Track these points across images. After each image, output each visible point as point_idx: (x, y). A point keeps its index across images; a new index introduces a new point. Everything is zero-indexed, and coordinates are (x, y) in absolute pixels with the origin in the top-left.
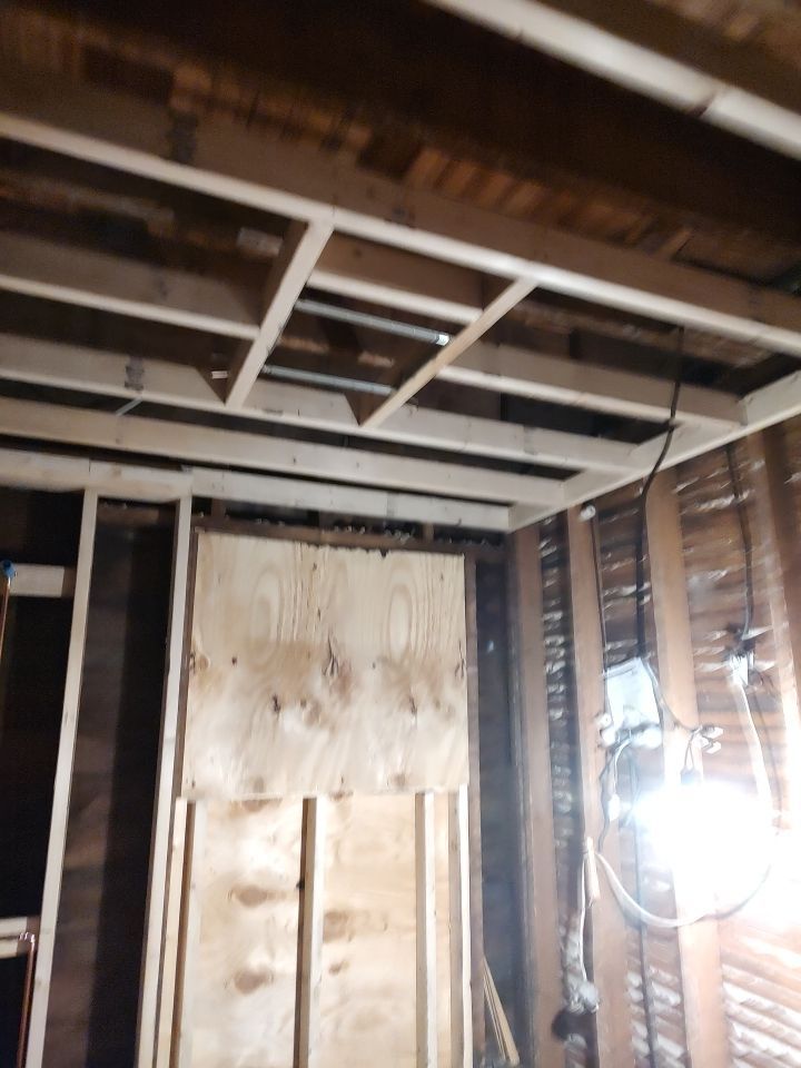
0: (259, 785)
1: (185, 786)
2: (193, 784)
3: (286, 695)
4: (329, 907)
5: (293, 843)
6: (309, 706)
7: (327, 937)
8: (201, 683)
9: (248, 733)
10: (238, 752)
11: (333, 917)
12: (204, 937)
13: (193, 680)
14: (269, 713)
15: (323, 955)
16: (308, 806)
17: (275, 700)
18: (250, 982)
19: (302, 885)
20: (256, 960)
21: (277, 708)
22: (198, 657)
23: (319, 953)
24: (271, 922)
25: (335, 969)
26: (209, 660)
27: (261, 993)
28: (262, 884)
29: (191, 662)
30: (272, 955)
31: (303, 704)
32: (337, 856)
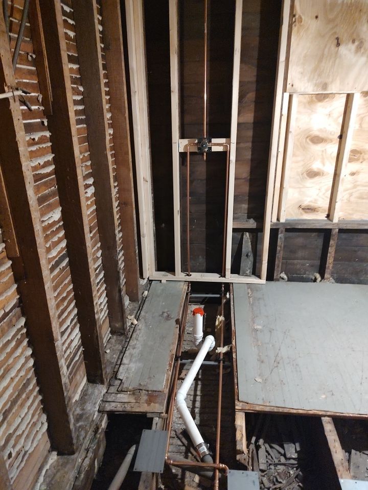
0: (325, 86)
1: (289, 86)
2: (292, 85)
3: (344, 37)
4: (353, 148)
5: (339, 117)
6: (357, 43)
7: (350, 160)
8: (298, 31)
9: (320, 61)
10: (315, 70)
11: (354, 152)
12: (294, 155)
13: (295, 29)
14: (333, 48)
15: (347, 168)
16: (349, 97)
17: (337, 39)
18: (313, 174)
19: (341, 137)
20: (316, 166)
21: (338, 44)
22: (297, 17)
23: (346, 165)
24: (324, 151)
25: (353, 174)
26: (303, 17)
27: (316, 179)
28: (321, 135)
29: (294, 19)
30: (324, 165)
31: (353, 41)
32: (361, 124)
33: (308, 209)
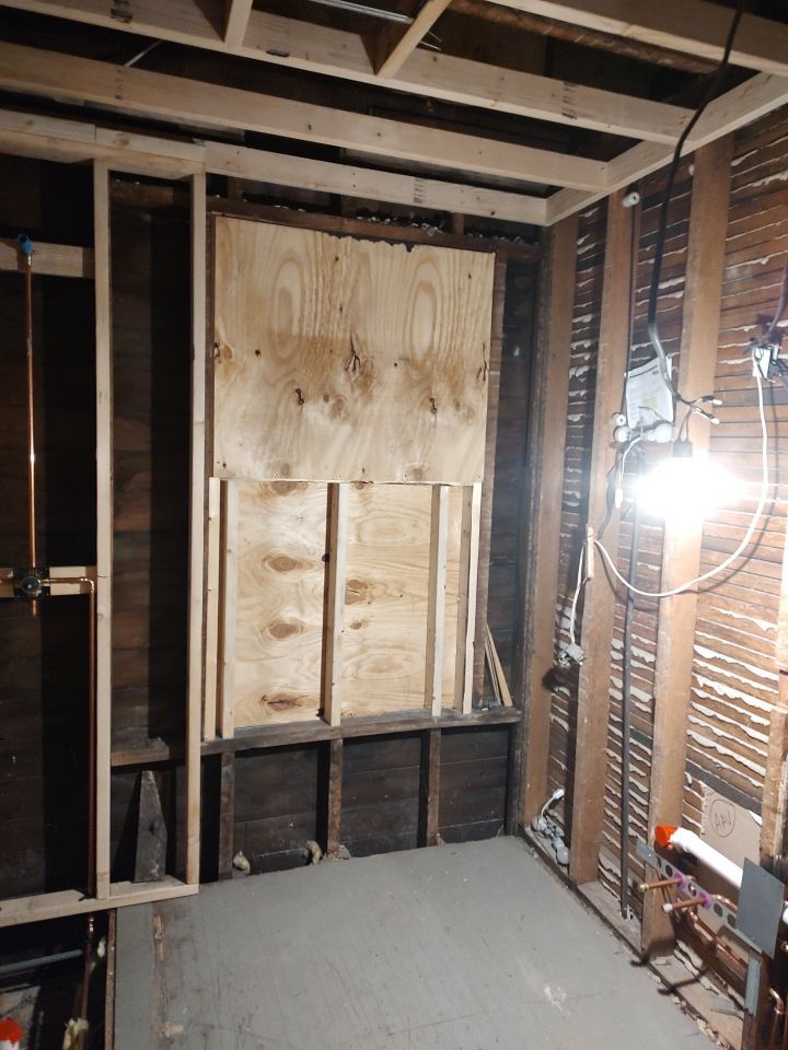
0: (286, 469)
1: (217, 467)
2: (224, 465)
3: (309, 390)
4: (352, 577)
5: (319, 522)
6: (332, 402)
7: (349, 601)
8: (226, 372)
9: (273, 424)
10: (265, 439)
11: (354, 585)
12: (242, 594)
13: (219, 370)
14: (293, 406)
15: (344, 615)
16: (333, 489)
17: (298, 391)
18: (283, 630)
19: (327, 558)
20: (288, 614)
21: (301, 401)
22: (221, 347)
23: (342, 611)
24: (300, 585)
25: (357, 626)
26: (233, 350)
27: (292, 640)
28: (292, 555)
29: (216, 351)
30: (302, 611)
31: (326, 399)
32: (358, 536)
33: (281, 702)
